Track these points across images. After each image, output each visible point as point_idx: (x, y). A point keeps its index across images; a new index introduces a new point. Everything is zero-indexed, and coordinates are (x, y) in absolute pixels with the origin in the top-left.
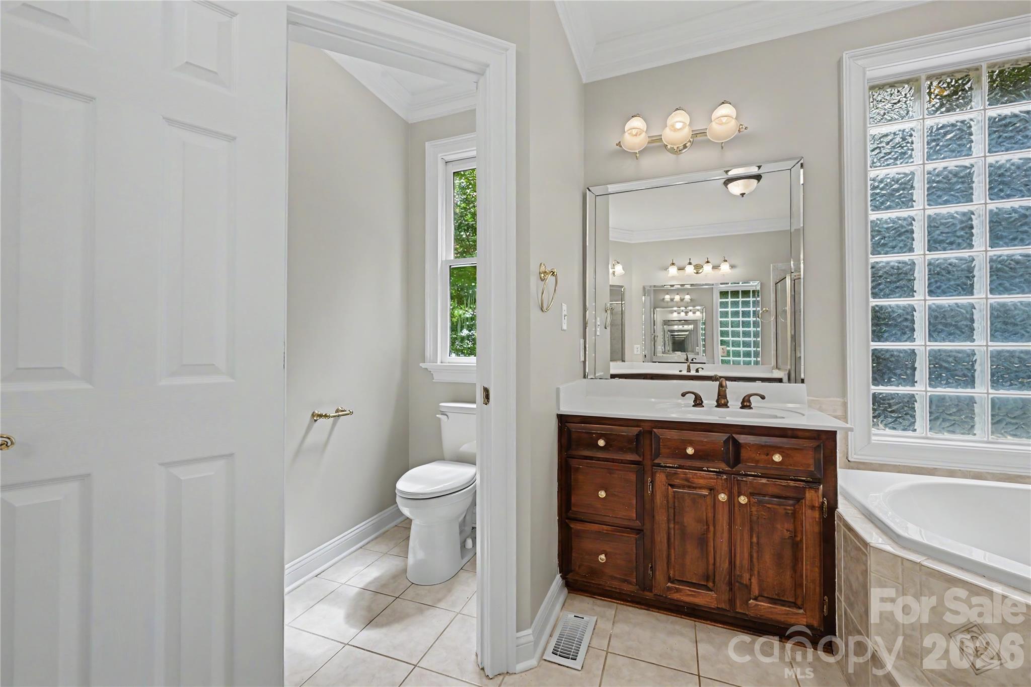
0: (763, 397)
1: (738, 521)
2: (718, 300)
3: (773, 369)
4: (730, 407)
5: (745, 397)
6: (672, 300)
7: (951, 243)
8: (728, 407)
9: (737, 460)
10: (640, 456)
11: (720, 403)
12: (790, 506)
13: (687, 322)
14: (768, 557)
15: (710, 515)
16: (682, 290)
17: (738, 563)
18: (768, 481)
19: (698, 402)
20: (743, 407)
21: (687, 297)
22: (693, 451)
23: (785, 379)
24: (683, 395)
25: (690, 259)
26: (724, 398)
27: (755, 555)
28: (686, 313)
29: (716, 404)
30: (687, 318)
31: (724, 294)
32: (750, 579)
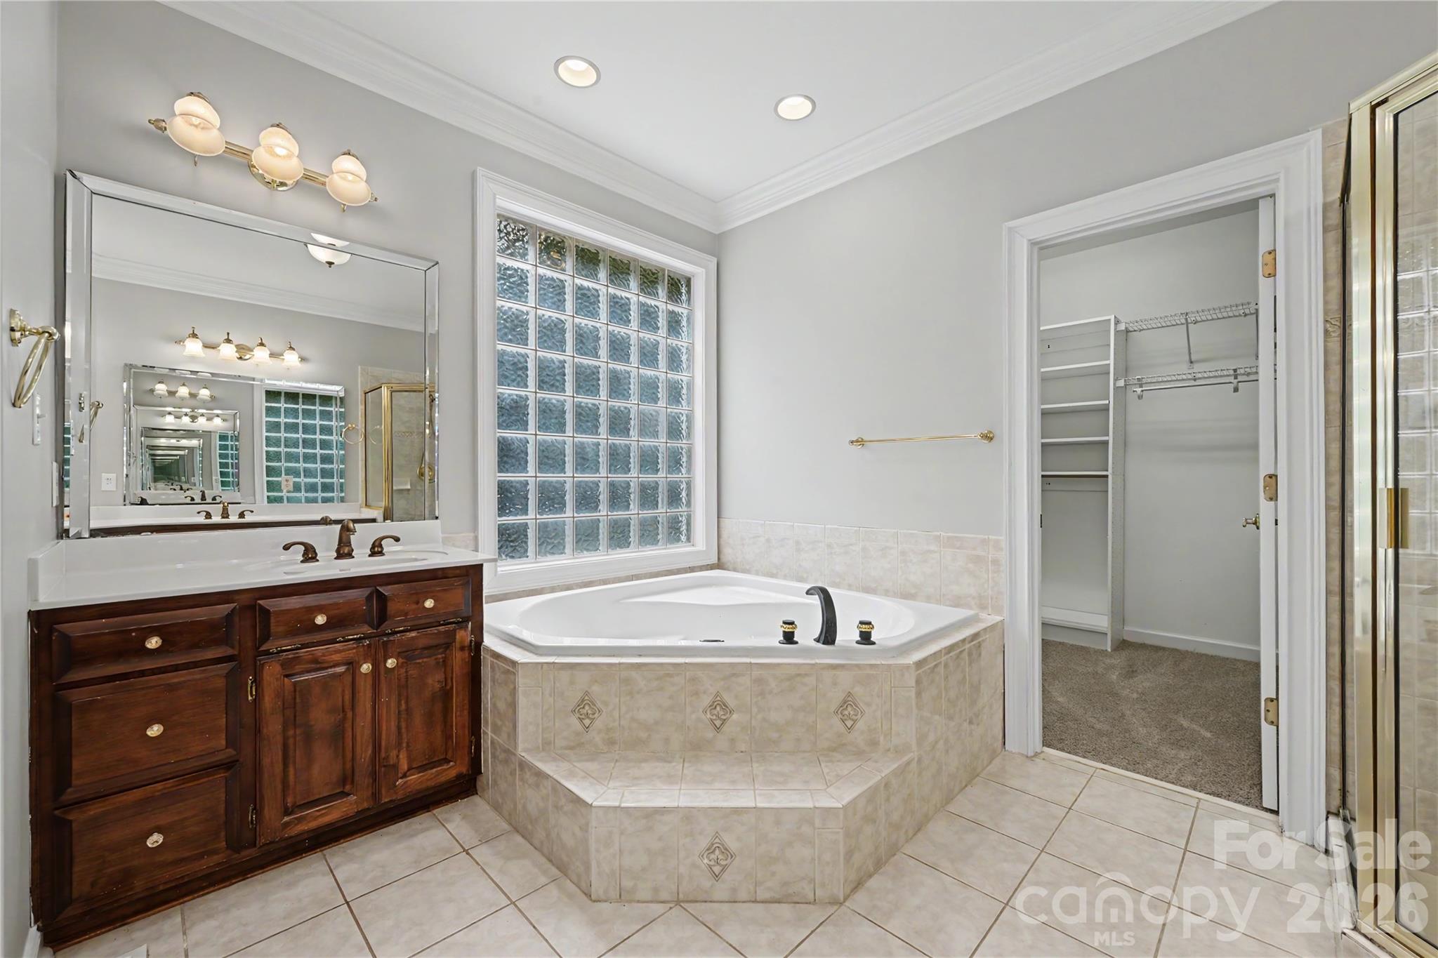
0: (397, 539)
1: (384, 690)
2: (261, 403)
3: (361, 507)
4: (355, 556)
5: (375, 541)
6: (172, 393)
7: (553, 385)
8: (353, 557)
9: (383, 616)
10: (233, 647)
11: (342, 552)
12: (441, 654)
13: (190, 434)
14: (418, 720)
15: (347, 697)
16: (195, 379)
17: (383, 744)
18: (418, 633)
19: (310, 556)
20: (373, 554)
21: (204, 393)
22: (325, 618)
23: (380, 518)
24: (286, 548)
25: (228, 334)
26: (348, 546)
27: (403, 725)
28: (194, 418)
29: (335, 555)
30: (194, 426)
31: (272, 395)
32: (398, 756)
